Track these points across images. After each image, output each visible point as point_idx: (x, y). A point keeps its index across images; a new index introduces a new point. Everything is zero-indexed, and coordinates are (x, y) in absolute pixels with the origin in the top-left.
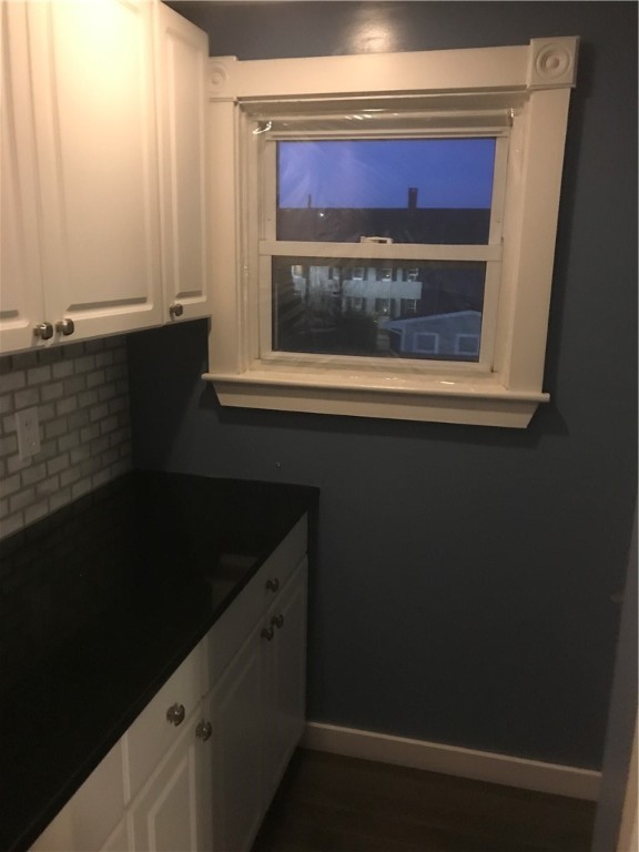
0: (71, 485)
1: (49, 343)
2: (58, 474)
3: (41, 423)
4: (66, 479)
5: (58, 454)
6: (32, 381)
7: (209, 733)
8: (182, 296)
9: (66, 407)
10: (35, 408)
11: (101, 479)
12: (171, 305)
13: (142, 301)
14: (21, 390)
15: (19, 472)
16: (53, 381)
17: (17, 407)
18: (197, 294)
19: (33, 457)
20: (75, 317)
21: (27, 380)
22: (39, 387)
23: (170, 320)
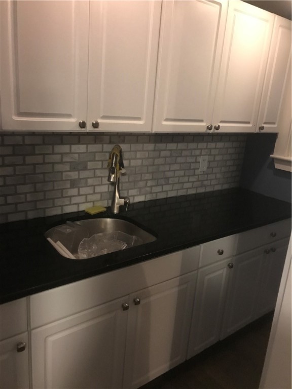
0: (214, 185)
1: (211, 131)
2: (211, 180)
3: (208, 161)
4: (213, 182)
5: (212, 173)
6: (209, 147)
7: (232, 267)
8: (265, 123)
9: (218, 158)
10: (208, 156)
11: (226, 187)
12: (260, 126)
13: (249, 123)
14: (205, 149)
15: (198, 175)
16: (215, 148)
17: (202, 154)
18: (274, 123)
19: (204, 172)
20: (221, 125)
21: (207, 146)
22: (210, 149)
23: (258, 131)
